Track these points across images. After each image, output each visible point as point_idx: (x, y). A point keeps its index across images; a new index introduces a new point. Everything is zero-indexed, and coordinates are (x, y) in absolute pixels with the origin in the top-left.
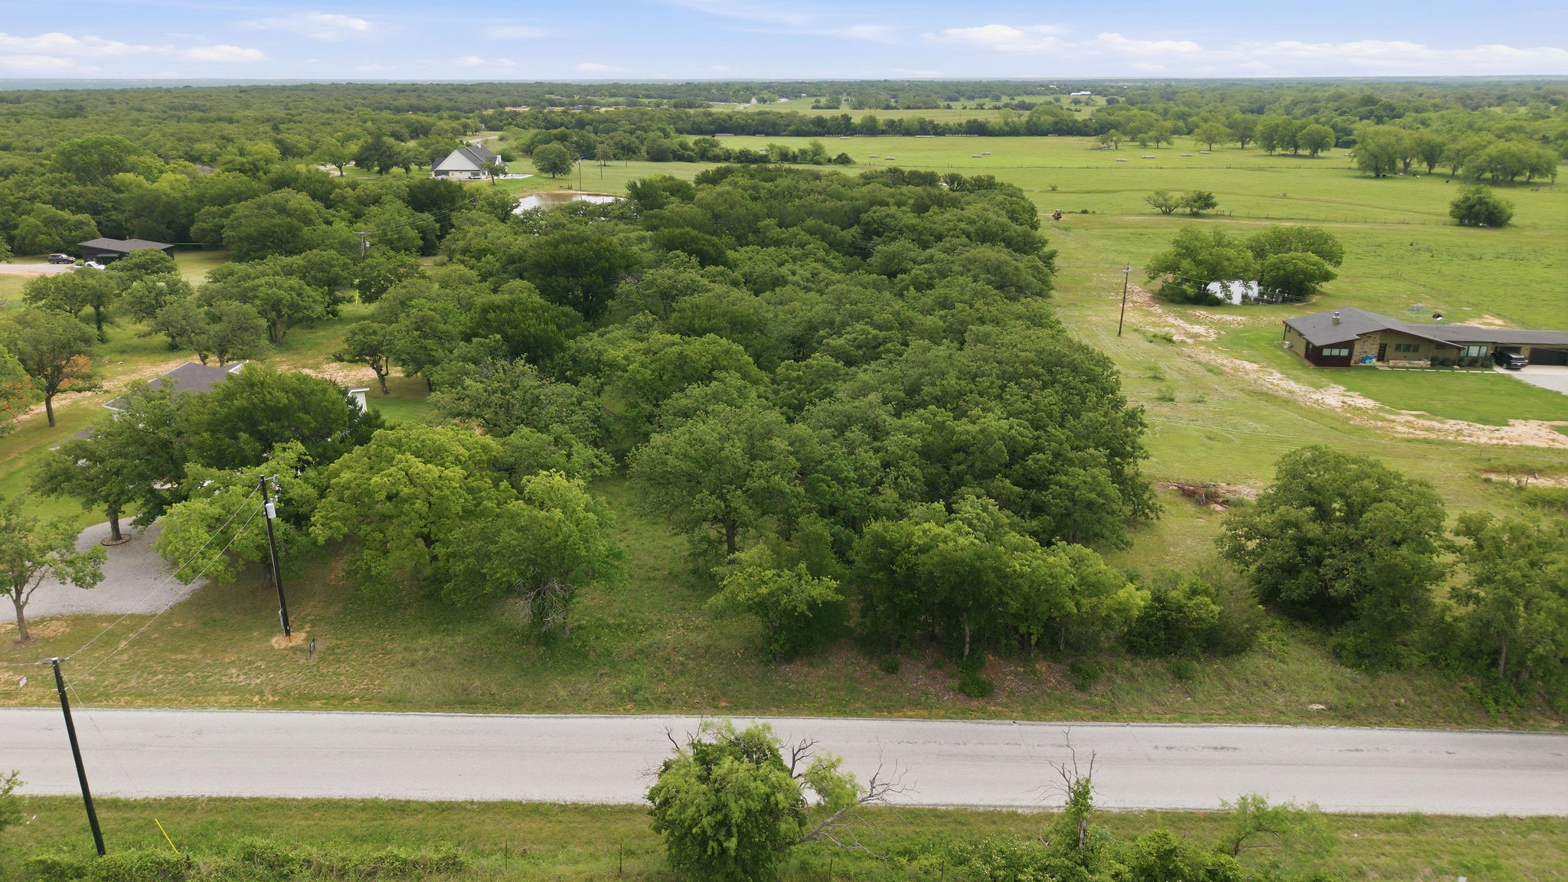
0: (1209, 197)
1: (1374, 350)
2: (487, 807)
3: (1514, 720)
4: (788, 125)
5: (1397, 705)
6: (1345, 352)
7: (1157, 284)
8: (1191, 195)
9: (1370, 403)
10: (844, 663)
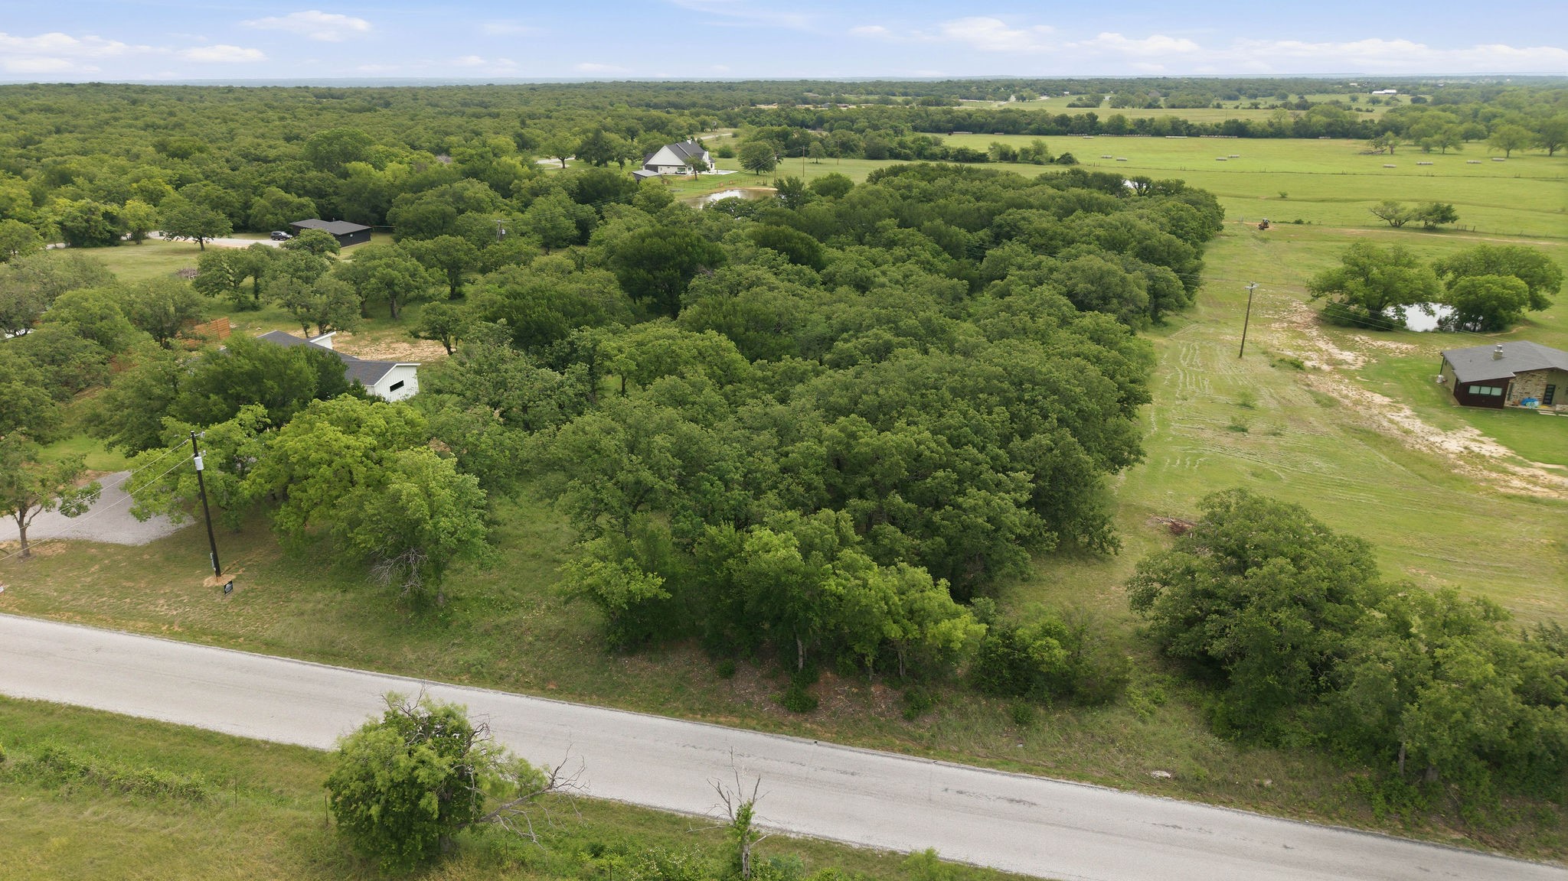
0: (1449, 209)
1: (1539, 392)
2: (278, 749)
3: (1403, 822)
4: (1029, 124)
5: (1260, 785)
6: (1497, 391)
7: (1322, 303)
8: (1427, 206)
9: (1502, 451)
10: (685, 662)
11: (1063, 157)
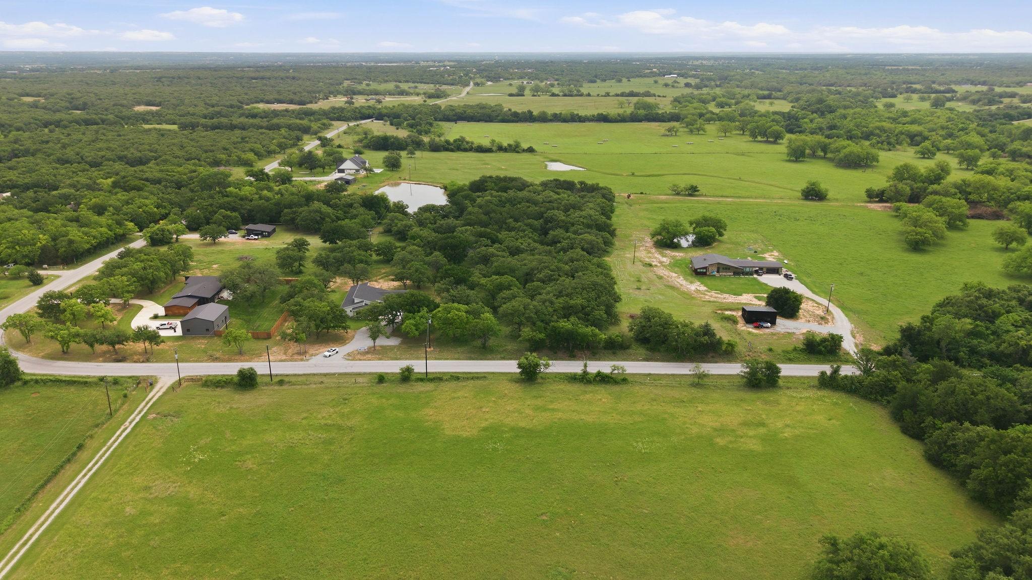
0: (696, 187)
1: (715, 270)
4: (498, 116)
5: (657, 358)
6: (705, 270)
7: (655, 239)
8: (688, 187)
11: (529, 148)
